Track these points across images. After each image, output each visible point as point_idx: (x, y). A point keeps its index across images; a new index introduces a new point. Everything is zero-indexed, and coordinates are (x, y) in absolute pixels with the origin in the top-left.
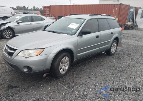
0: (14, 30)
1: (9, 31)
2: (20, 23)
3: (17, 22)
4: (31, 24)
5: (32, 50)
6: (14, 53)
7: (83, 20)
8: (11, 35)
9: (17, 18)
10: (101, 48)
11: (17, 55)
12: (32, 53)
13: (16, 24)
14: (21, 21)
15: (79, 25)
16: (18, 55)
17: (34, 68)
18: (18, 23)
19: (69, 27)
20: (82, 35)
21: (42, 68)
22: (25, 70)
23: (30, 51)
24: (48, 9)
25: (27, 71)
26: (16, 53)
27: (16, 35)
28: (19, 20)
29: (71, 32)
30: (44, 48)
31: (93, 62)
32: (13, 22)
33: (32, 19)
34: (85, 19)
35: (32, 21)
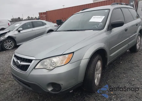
0: (16, 39)
1: (10, 41)
2: (21, 31)
3: (17, 30)
4: (33, 31)
5: (57, 57)
6: (29, 65)
7: (106, 11)
8: (12, 45)
9: (17, 26)
10: (129, 43)
11: (34, 68)
12: (57, 62)
13: (17, 32)
14: (21, 29)
15: (104, 17)
16: (36, 67)
17: (63, 84)
18: (19, 31)
19: (90, 21)
20: (111, 29)
21: (73, 83)
22: (50, 89)
23: (55, 60)
24: (44, 16)
25: (51, 90)
26: (32, 65)
27: (17, 44)
28: (19, 28)
29: (97, 26)
30: (73, 53)
31: (121, 63)
32: (12, 31)
33: (33, 25)
34: (109, 9)
35: (34, 27)
